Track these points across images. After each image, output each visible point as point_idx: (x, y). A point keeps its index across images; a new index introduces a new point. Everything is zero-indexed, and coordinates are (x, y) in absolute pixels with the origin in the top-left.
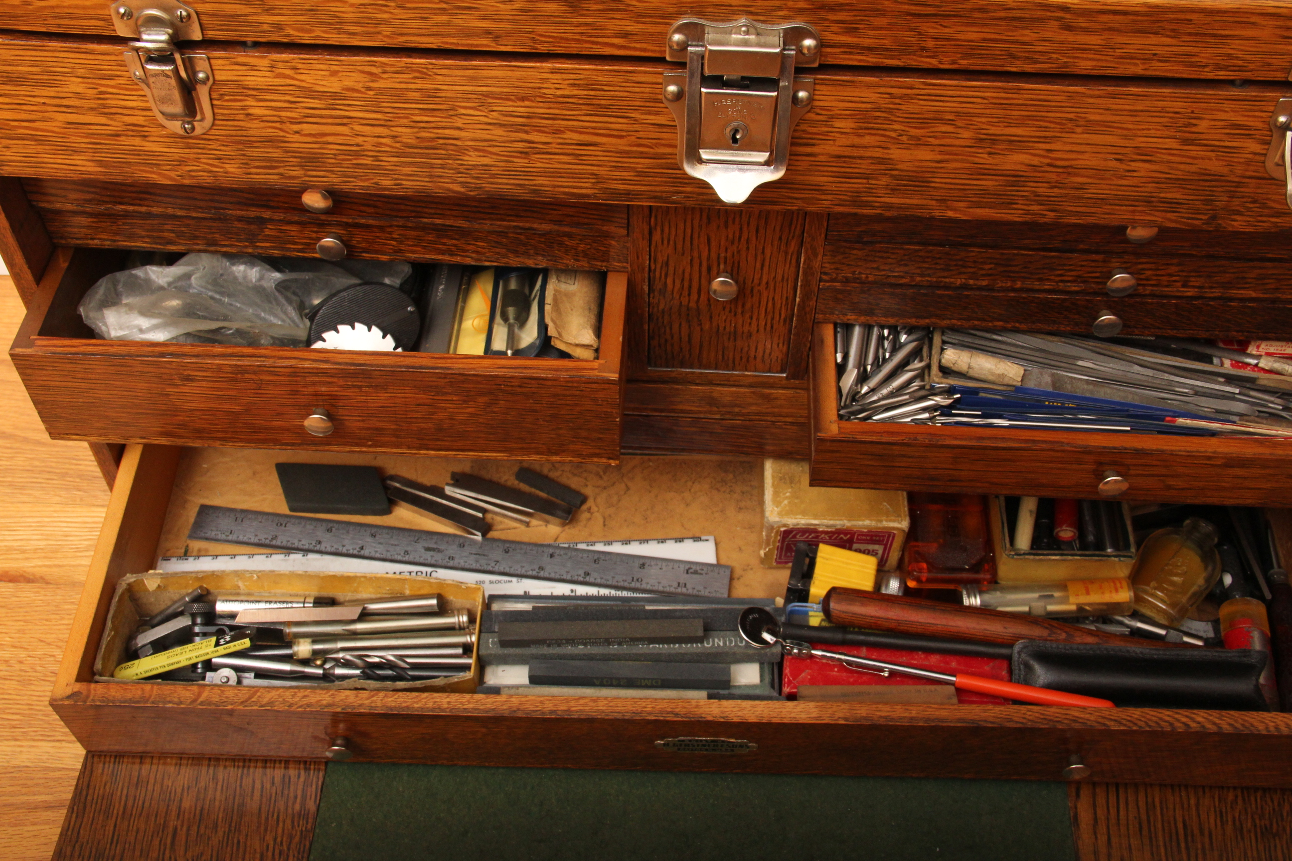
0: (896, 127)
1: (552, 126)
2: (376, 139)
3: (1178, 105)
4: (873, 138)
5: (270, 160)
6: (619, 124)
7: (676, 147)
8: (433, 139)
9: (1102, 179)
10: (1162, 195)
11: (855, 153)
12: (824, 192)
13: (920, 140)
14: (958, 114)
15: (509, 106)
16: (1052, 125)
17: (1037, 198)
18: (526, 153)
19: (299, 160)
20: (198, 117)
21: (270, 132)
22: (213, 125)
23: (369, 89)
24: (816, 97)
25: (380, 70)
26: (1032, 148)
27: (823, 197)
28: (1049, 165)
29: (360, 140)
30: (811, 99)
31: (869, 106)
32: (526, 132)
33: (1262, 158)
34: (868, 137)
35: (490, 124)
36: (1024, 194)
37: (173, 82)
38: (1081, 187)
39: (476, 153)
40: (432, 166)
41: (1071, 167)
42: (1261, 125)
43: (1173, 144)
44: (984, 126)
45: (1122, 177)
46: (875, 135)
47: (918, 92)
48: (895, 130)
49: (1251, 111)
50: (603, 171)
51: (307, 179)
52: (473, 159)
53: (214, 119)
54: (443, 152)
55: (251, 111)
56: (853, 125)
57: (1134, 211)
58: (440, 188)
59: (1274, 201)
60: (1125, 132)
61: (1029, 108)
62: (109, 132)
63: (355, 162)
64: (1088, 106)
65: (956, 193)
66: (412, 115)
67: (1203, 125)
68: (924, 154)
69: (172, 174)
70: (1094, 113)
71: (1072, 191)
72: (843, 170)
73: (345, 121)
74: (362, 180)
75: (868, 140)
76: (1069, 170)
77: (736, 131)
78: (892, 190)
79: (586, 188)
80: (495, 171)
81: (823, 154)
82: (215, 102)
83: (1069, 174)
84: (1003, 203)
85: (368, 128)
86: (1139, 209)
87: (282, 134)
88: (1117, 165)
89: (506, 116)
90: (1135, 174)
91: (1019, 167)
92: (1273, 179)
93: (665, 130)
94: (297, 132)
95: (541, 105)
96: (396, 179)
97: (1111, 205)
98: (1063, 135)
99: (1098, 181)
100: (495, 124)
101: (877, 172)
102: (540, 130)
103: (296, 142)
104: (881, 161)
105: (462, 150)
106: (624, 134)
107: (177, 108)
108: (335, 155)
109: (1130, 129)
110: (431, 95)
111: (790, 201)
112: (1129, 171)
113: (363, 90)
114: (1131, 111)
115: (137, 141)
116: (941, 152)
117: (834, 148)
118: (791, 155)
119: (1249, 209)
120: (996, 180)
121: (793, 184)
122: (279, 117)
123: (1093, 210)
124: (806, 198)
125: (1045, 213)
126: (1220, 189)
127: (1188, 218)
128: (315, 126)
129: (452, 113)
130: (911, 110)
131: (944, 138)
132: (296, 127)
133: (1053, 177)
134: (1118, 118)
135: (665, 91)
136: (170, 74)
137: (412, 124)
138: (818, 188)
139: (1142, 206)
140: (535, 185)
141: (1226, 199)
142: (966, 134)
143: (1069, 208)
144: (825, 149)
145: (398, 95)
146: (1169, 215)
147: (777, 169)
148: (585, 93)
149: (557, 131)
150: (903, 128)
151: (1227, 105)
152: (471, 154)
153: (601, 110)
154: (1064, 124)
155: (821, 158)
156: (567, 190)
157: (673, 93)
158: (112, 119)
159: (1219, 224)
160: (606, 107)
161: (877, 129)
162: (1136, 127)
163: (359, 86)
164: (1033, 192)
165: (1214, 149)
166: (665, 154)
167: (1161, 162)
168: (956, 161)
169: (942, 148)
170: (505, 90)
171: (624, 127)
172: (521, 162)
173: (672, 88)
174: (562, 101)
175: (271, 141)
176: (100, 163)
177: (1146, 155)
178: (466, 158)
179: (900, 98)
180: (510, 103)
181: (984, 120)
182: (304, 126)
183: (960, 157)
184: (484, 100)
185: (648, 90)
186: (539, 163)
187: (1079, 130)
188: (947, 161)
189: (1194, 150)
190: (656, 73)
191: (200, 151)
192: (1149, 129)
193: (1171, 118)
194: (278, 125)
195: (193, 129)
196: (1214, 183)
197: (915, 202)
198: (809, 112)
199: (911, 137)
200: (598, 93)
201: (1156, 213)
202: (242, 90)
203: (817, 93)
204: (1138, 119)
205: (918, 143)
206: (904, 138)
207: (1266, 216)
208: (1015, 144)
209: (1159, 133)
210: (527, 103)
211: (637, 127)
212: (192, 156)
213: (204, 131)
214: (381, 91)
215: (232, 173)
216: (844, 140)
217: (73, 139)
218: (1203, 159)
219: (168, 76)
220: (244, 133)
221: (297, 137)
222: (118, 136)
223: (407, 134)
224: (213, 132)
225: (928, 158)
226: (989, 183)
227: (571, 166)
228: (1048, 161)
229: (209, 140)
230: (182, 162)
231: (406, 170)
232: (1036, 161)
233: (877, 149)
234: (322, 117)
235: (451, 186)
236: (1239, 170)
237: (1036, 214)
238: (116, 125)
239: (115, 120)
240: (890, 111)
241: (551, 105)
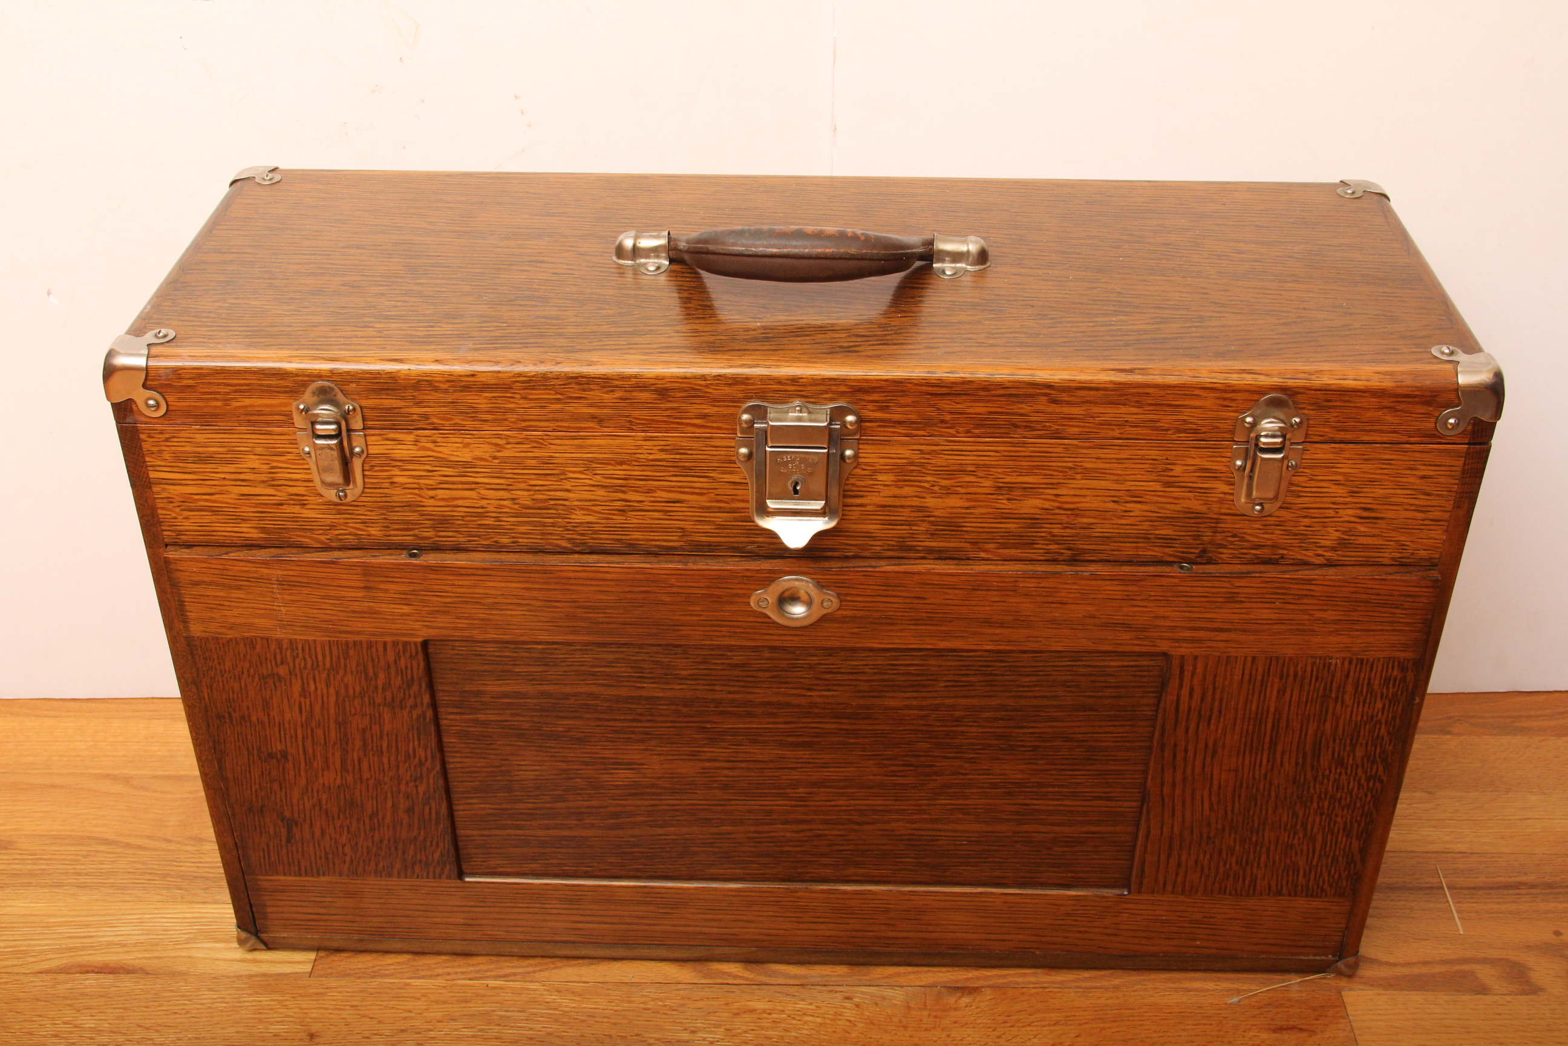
0: (928, 478)
1: (645, 486)
2: (498, 502)
3: (1154, 453)
4: (911, 488)
5: (408, 522)
6: (700, 483)
7: (748, 501)
8: (546, 500)
9: (1105, 519)
10: (1157, 532)
11: (897, 502)
12: (874, 538)
13: (949, 489)
14: (978, 466)
15: (610, 470)
16: (1056, 473)
17: (1054, 539)
18: (623, 511)
19: (432, 522)
20: (351, 486)
21: (409, 498)
22: (363, 492)
23: (495, 458)
24: (861, 455)
25: (504, 442)
26: (1043, 494)
27: (874, 543)
28: (1059, 508)
29: (484, 503)
30: (856, 456)
31: (904, 461)
32: (624, 492)
33: (1231, 497)
34: (906, 488)
35: (594, 486)
36: (1043, 534)
37: (335, 453)
38: (1089, 526)
39: (582, 512)
40: (544, 525)
41: (1077, 509)
42: (1224, 469)
43: (1157, 487)
44: (1001, 476)
45: (1121, 517)
46: (912, 486)
47: (943, 448)
48: (928, 482)
49: (1213, 456)
50: (688, 525)
51: (438, 539)
52: (579, 517)
53: (364, 488)
54: (554, 512)
55: (395, 480)
56: (893, 478)
57: (1137, 548)
58: (551, 544)
59: (1249, 535)
60: (1116, 478)
61: (1034, 459)
62: (274, 502)
63: (479, 522)
64: (1083, 456)
65: (985, 536)
66: (530, 479)
67: (1178, 470)
68: (954, 502)
69: (323, 538)
70: (1089, 462)
71: (1082, 531)
72: (888, 518)
73: (473, 486)
74: (485, 539)
75: (907, 491)
76: (1076, 512)
77: (797, 484)
78: (931, 534)
79: (674, 541)
80: (597, 527)
81: (870, 505)
82: (366, 473)
83: (1077, 515)
84: (1026, 544)
85: (492, 492)
86: (1140, 545)
87: (419, 499)
88: (1115, 506)
89: (607, 478)
90: (1131, 514)
91: (1032, 511)
92: (1244, 515)
93: (738, 487)
94: (432, 497)
95: (636, 468)
96: (513, 538)
97: (1116, 542)
98: (1066, 481)
99: (1101, 522)
100: (598, 486)
101: (917, 519)
102: (635, 490)
103: (431, 506)
104: (919, 509)
105: (571, 509)
106: (705, 491)
107: (336, 478)
108: (463, 517)
109: (1120, 475)
110: (546, 462)
111: (847, 547)
112: (1125, 511)
113: (490, 459)
114: (1117, 459)
115: (297, 509)
116: (968, 500)
117: (879, 499)
118: (844, 506)
119: (1231, 543)
120: (1017, 523)
121: (848, 532)
122: (418, 484)
123: (1102, 547)
124: (860, 545)
125: (1063, 551)
126: (1203, 526)
127: (1183, 552)
128: (448, 491)
129: (562, 477)
130: (939, 464)
131: (967, 487)
132: (432, 493)
133: (1064, 519)
134: (1107, 466)
135: (738, 453)
136: (334, 447)
137: (529, 488)
138: (869, 536)
139: (1143, 542)
140: (631, 540)
141: (1211, 534)
142: (987, 483)
143: (1081, 546)
144: (872, 500)
145: (518, 463)
146: (1167, 550)
147: (831, 519)
148: (672, 456)
149: (650, 491)
150: (934, 479)
151: (1193, 452)
152: (577, 512)
153: (686, 471)
154: (1066, 472)
155: (869, 508)
156: (657, 543)
157: (744, 455)
158: (278, 490)
159: (1211, 557)
160: (690, 468)
161: (914, 481)
162: (1124, 473)
163: (486, 456)
164: (1051, 533)
165: (1192, 490)
166: (738, 508)
167: (1150, 503)
168: (981, 507)
169: (969, 496)
170: (606, 456)
171: (705, 485)
172: (619, 519)
173: (743, 450)
174: (653, 464)
175: (409, 505)
176: (263, 530)
177: (1136, 497)
178: (573, 516)
179: (929, 453)
180: (610, 467)
181: (999, 470)
182: (439, 491)
183: (985, 504)
184: (589, 465)
185: (723, 453)
186: (633, 519)
187: (1078, 476)
188: (974, 507)
189: (1175, 492)
190: (729, 438)
191: (348, 516)
192: (1135, 475)
193: (1151, 464)
194: (416, 491)
195: (346, 496)
196: (1198, 520)
197: (953, 545)
198: (855, 468)
199: (942, 488)
200: (683, 456)
201: (1156, 549)
202: (389, 461)
203: (861, 451)
204: (1124, 466)
205: (948, 492)
206: (936, 488)
207: (1246, 548)
208: (1028, 490)
209: (1144, 478)
210: (624, 467)
211: (715, 485)
212: (342, 521)
213: (354, 498)
214: (504, 460)
215: (374, 535)
216: (887, 492)
217: (244, 509)
218: (1184, 499)
219: (332, 449)
220: (388, 499)
221: (432, 502)
222: (282, 504)
223: (525, 498)
224: (362, 499)
225: (958, 505)
226: (1012, 526)
227: (661, 522)
228: (1057, 504)
229: (358, 506)
230: (333, 527)
231: (522, 529)
232: (1047, 505)
233: (915, 499)
234: (453, 483)
235: (559, 542)
236: (1215, 508)
237: (1055, 553)
238: (281, 495)
239: (281, 491)
240: (921, 465)
241: (645, 468)
